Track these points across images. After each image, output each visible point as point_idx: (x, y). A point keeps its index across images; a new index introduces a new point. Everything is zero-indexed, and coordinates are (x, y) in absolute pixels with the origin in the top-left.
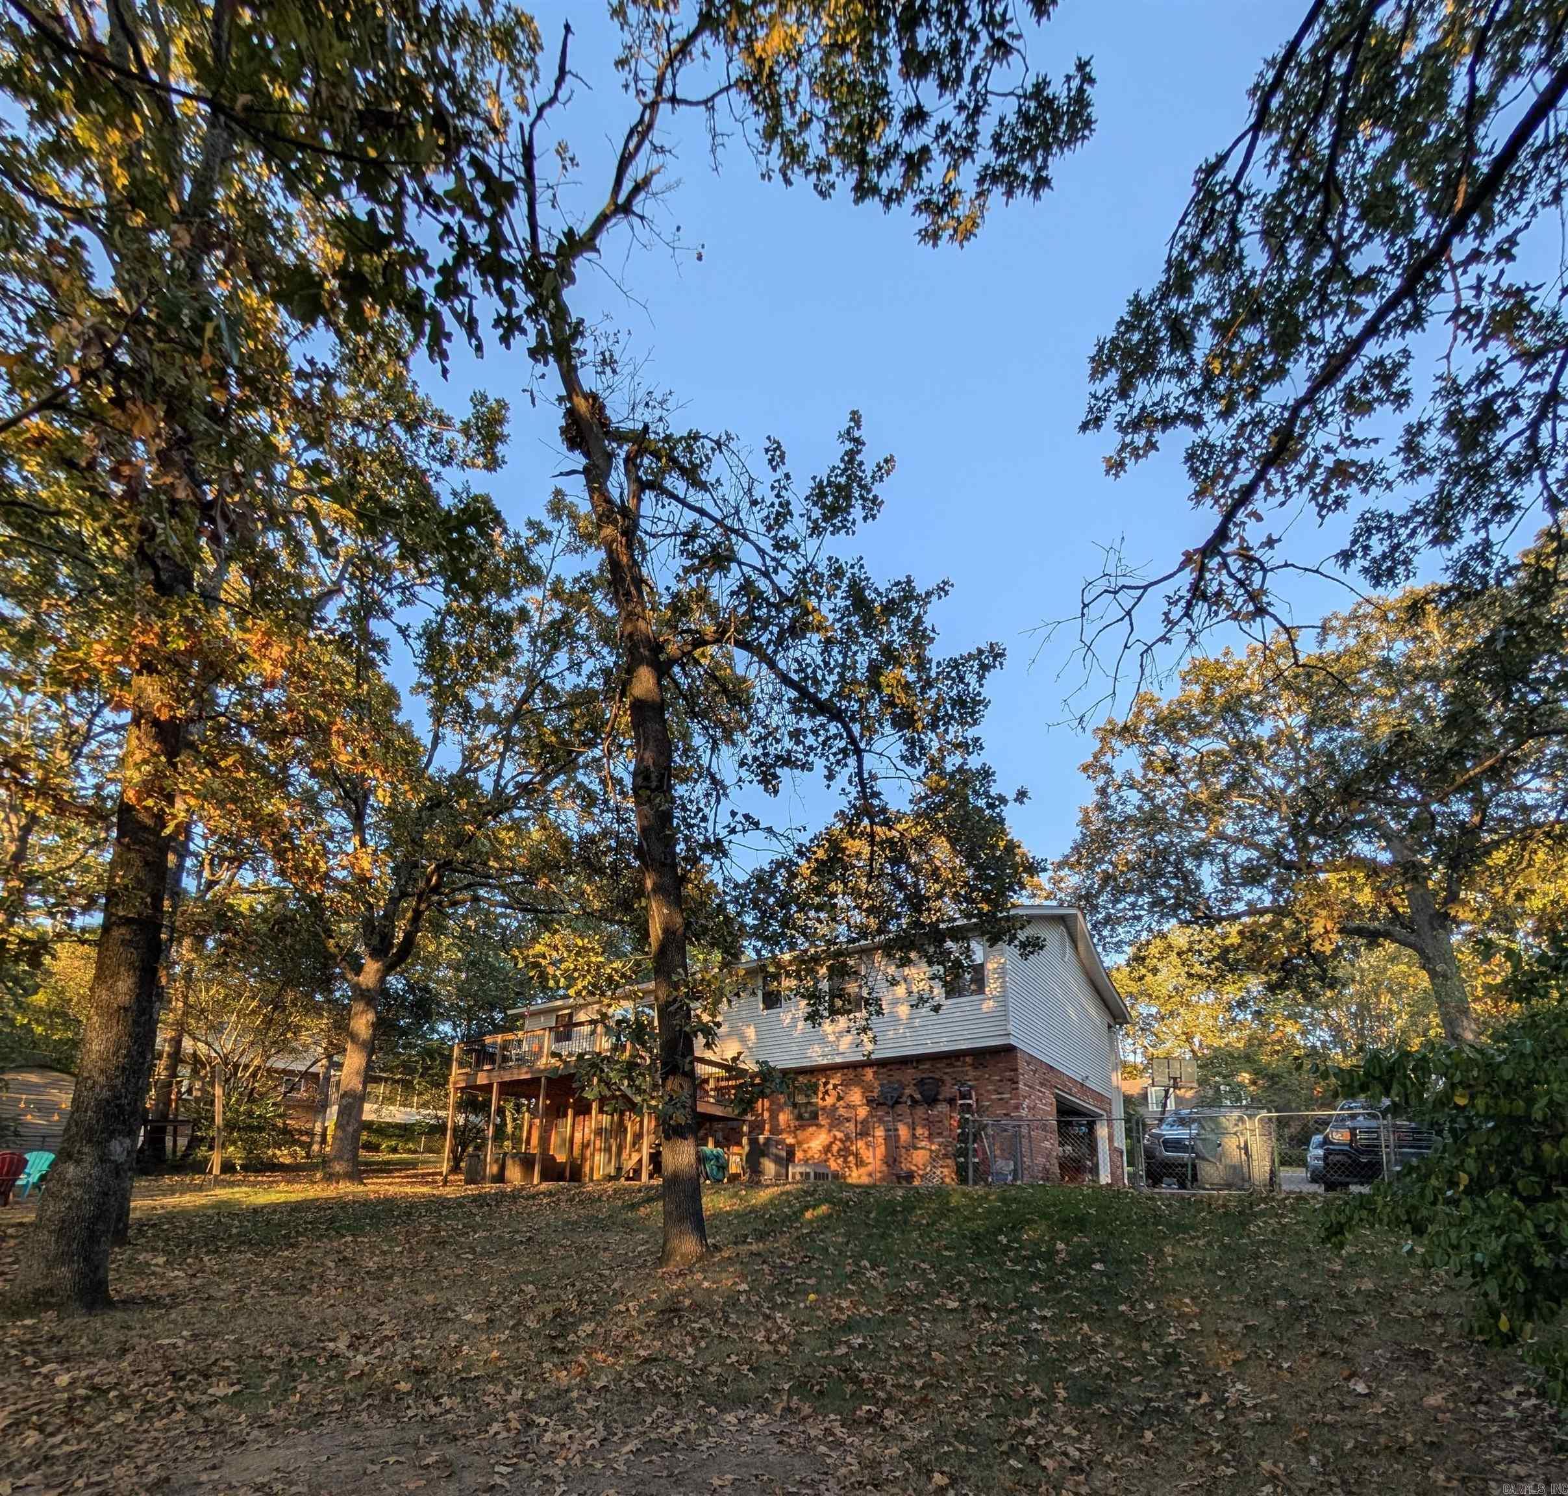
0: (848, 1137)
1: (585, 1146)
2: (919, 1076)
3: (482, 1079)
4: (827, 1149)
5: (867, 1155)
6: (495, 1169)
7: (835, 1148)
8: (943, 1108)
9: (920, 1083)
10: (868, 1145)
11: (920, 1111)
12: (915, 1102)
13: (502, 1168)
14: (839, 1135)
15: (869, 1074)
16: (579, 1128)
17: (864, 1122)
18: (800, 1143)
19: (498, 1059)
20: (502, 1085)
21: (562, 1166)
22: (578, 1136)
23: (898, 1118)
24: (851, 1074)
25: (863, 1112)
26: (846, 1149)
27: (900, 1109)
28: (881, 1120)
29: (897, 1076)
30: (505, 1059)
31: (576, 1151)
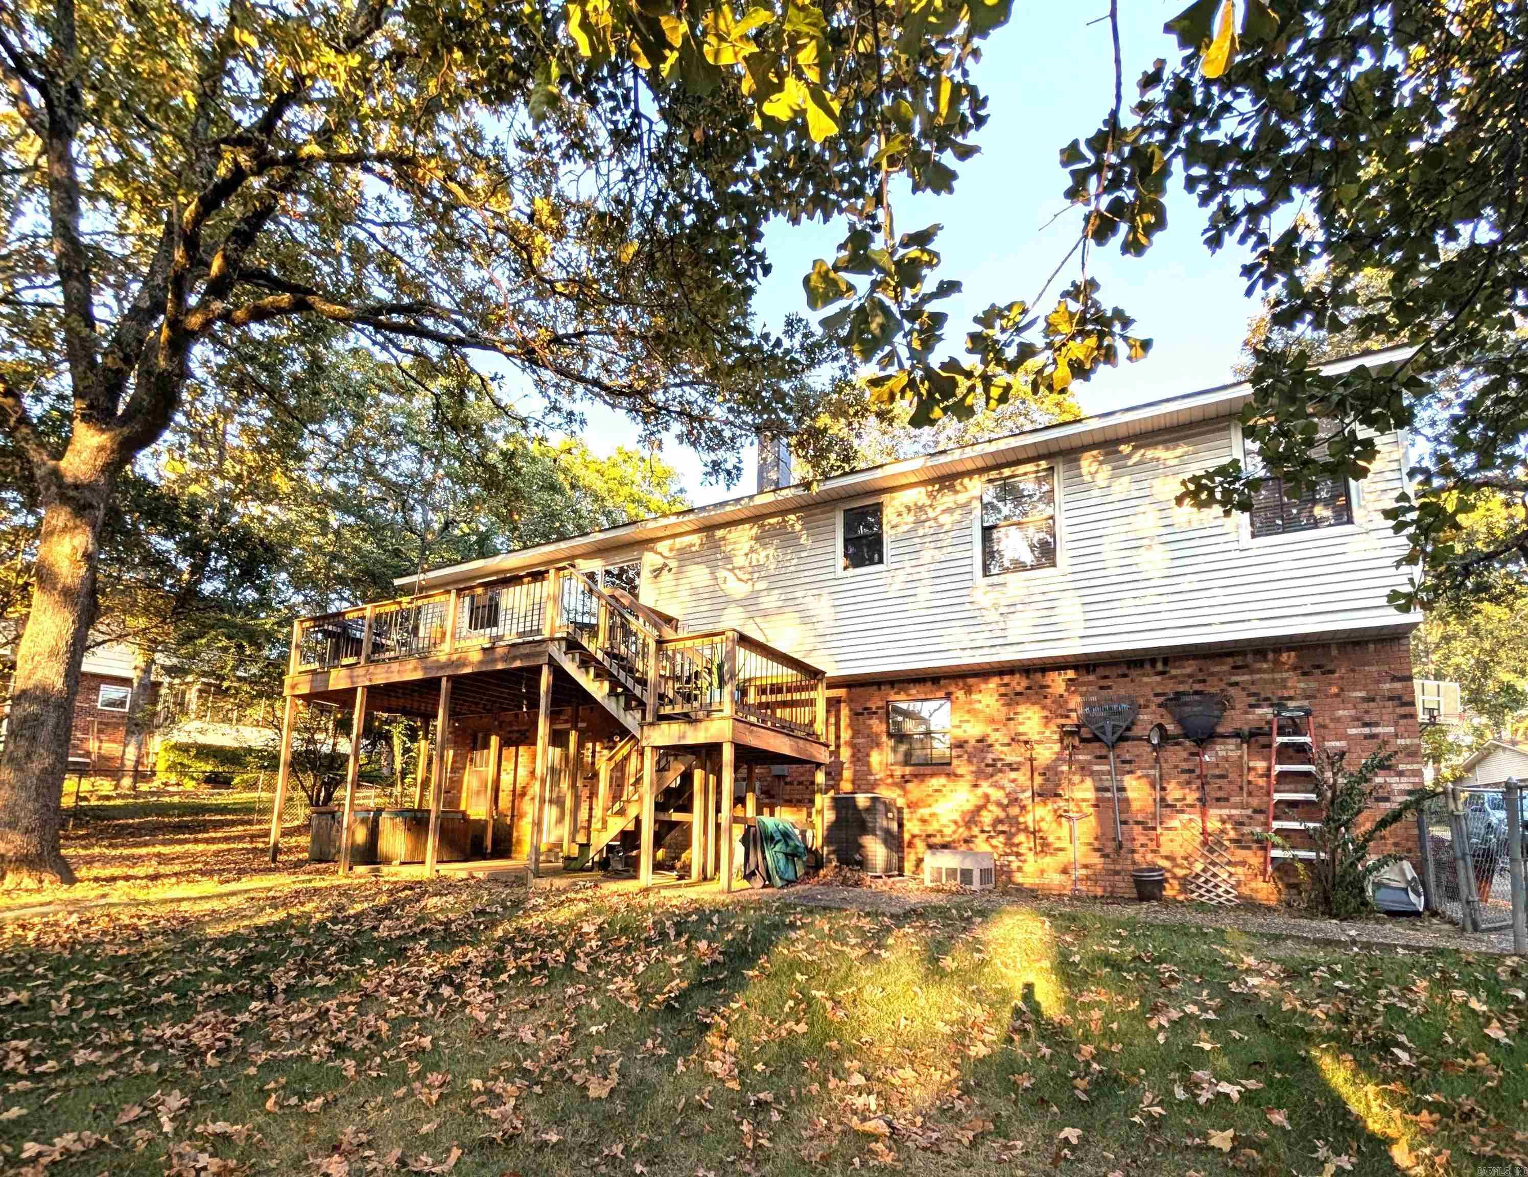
0: (1014, 801)
1: (518, 794)
2: (1170, 688)
3: (338, 680)
4: (972, 818)
5: (1057, 833)
6: (361, 835)
7: (987, 818)
8: (1227, 750)
9: (1173, 702)
10: (1059, 816)
11: (1176, 755)
12: (1165, 737)
13: (374, 833)
14: (997, 794)
15: (1058, 682)
16: (508, 766)
17: (1050, 772)
18: (912, 806)
19: (366, 649)
20: (373, 691)
21: (480, 825)
22: (506, 780)
23: (1128, 765)
24: (1018, 683)
25: (1046, 754)
26: (1013, 821)
27: (1128, 750)
28: (1084, 770)
29: (1121, 689)
30: (378, 648)
31: (505, 801)
